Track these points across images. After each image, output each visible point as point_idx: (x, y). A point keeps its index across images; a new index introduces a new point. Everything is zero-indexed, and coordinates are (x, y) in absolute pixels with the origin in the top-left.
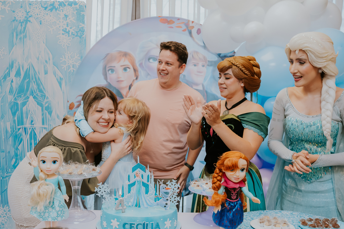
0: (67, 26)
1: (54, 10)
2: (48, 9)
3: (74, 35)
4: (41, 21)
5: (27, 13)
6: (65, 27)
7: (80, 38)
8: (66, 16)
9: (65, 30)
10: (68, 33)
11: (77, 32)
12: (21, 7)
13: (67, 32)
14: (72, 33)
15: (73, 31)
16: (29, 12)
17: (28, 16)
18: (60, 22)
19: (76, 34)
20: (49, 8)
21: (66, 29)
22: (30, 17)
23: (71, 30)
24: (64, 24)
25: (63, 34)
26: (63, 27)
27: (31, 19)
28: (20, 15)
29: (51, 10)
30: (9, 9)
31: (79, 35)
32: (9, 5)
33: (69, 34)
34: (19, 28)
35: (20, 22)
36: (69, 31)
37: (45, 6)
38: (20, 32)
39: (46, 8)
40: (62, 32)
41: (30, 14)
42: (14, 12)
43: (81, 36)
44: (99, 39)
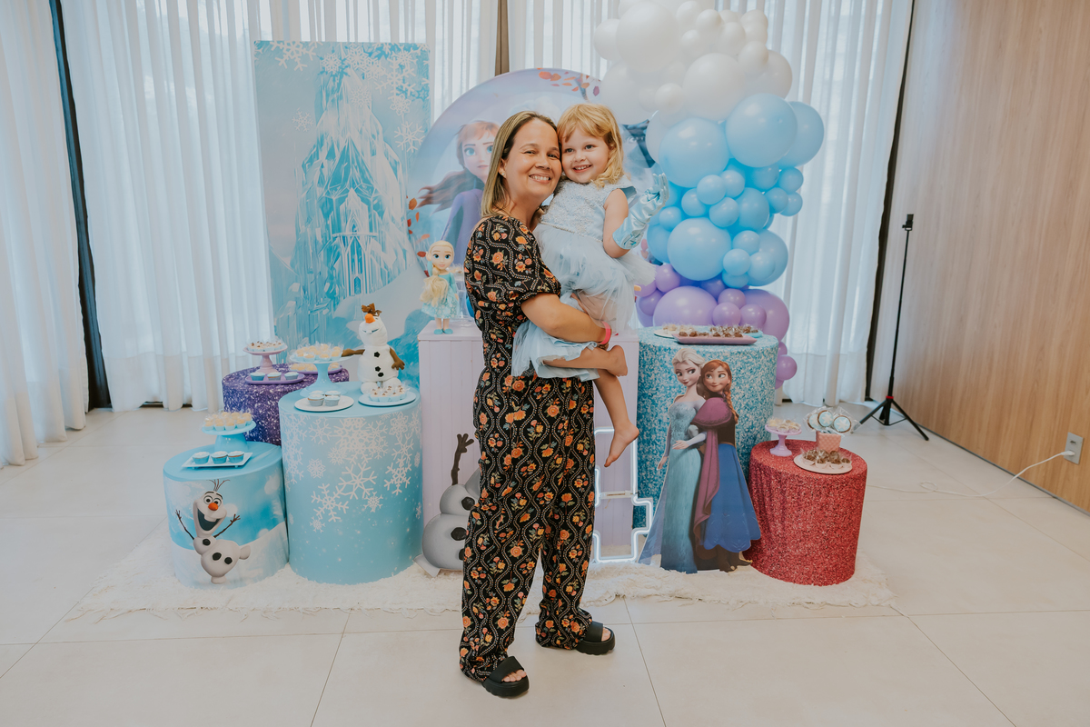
0: (404, 83)
1: (383, 57)
2: (373, 55)
3: (414, 96)
4: (363, 74)
5: (343, 61)
6: (400, 83)
7: (423, 100)
8: (402, 67)
9: (400, 89)
10: (405, 92)
11: (418, 92)
12: (333, 51)
13: (403, 92)
14: (411, 93)
15: (413, 90)
16: (345, 59)
17: (344, 66)
18: (392, 75)
19: (417, 95)
20: (376, 54)
21: (402, 87)
22: (347, 67)
23: (410, 89)
24: (399, 80)
25: (397, 94)
26: (397, 83)
27: (348, 70)
28: (332, 64)
29: (379, 57)
30: (315, 54)
31: (422, 95)
32: (313, 48)
33: (406, 94)
34: (331, 84)
35: (332, 75)
36: (407, 90)
37: (370, 51)
38: (333, 90)
39: (370, 54)
40: (396, 91)
41: (346, 63)
42: (322, 59)
43: (425, 97)
44: (447, 106)
